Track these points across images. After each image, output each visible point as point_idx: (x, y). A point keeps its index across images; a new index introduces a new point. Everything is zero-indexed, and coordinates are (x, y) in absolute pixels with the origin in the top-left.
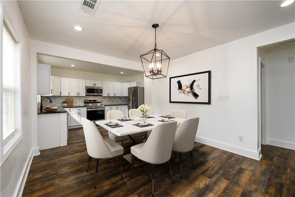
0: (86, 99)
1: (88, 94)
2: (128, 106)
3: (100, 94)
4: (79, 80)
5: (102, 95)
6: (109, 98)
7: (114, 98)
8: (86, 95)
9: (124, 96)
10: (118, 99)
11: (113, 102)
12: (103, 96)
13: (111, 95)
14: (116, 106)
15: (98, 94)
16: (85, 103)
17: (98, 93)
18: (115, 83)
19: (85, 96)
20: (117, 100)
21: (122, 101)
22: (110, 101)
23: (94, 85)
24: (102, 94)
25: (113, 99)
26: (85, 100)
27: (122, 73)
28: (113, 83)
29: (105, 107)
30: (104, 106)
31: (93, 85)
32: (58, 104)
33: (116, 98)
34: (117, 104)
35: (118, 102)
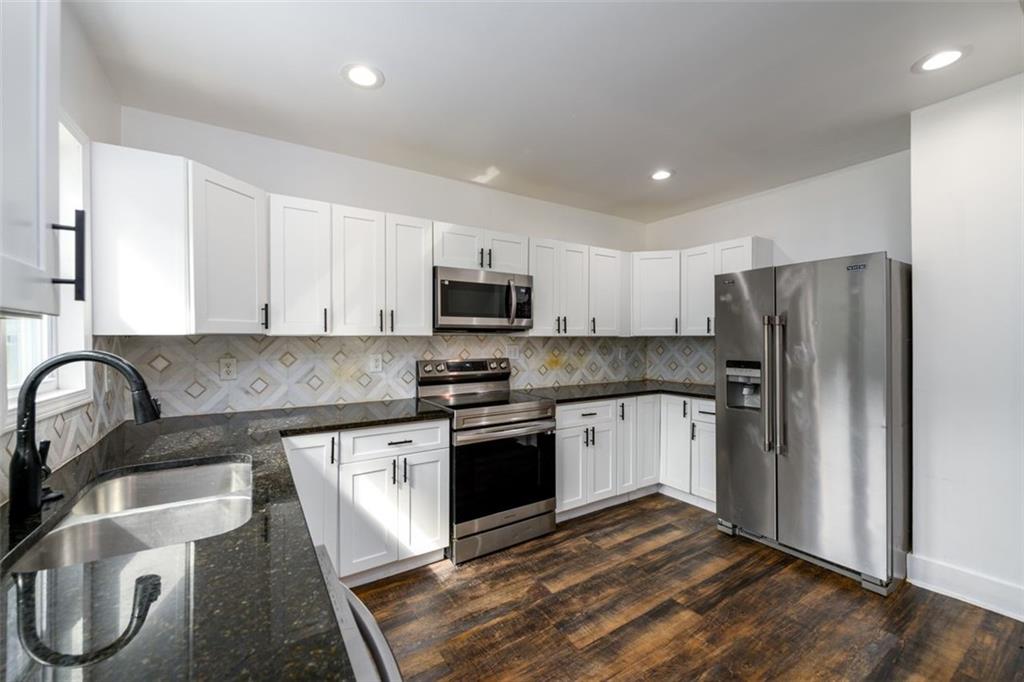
0: (428, 357)
1: (444, 321)
3: (516, 322)
4: (393, 218)
5: (526, 329)
6: (549, 344)
8: (439, 330)
10: (593, 356)
11: (570, 369)
12: (531, 333)
13: (571, 331)
14: (613, 402)
15: (503, 322)
16: (423, 382)
17: (508, 316)
19: (429, 333)
20: (588, 358)
22: (556, 363)
23: (486, 262)
24: (527, 324)
26: (427, 362)
27: (661, 175)
29: (560, 409)
31: (478, 260)
32: (247, 392)
33: (584, 343)
34: (592, 382)
35: (593, 368)
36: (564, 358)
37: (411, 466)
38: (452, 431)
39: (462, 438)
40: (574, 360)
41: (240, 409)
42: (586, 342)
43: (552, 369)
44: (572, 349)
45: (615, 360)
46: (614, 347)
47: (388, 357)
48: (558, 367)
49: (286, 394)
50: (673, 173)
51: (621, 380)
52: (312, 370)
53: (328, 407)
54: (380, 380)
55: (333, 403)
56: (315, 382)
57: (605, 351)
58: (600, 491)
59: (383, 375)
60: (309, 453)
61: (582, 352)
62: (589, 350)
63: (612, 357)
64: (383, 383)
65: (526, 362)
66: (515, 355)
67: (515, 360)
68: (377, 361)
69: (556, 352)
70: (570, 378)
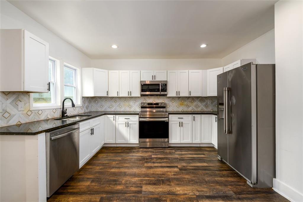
0: (144, 102)
2: (217, 116)
3: (162, 93)
4: (131, 71)
5: (166, 95)
6: (180, 99)
7: (190, 100)
8: (142, 95)
9: (208, 95)
10: (197, 103)
11: (188, 106)
12: (168, 96)
13: (182, 95)
14: (191, 115)
15: (159, 93)
16: (142, 107)
18: (190, 71)
19: (140, 96)
20: (195, 103)
21: (206, 106)
22: (183, 104)
23: (154, 78)
24: (166, 93)
25: (187, 102)
27: (203, 46)
28: (187, 71)
29: (170, 116)
30: (167, 113)
31: (152, 78)
32: (109, 108)
33: (193, 99)
34: (196, 111)
35: (197, 106)
36: (186, 103)
37: (130, 124)
38: (139, 118)
39: (141, 119)
40: (189, 104)
41: (108, 111)
42: (194, 98)
43: (181, 106)
44: (188, 101)
45: (206, 104)
46: (206, 100)
47: (135, 102)
48: (183, 105)
49: (115, 108)
50: (207, 45)
51: (209, 110)
52: (120, 104)
53: (123, 111)
54: (133, 106)
55: (124, 111)
56: (120, 106)
57: (202, 101)
58: (185, 141)
59: (134, 105)
60: (110, 118)
61: (192, 101)
62: (196, 101)
63: (205, 103)
64: (134, 107)
65: (172, 104)
66: (169, 102)
67: (168, 103)
68: (132, 102)
69: (183, 101)
70: (188, 109)
